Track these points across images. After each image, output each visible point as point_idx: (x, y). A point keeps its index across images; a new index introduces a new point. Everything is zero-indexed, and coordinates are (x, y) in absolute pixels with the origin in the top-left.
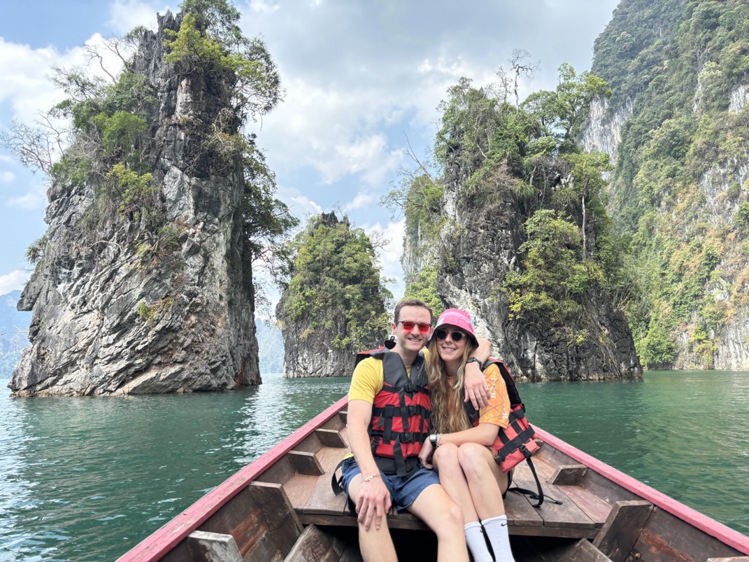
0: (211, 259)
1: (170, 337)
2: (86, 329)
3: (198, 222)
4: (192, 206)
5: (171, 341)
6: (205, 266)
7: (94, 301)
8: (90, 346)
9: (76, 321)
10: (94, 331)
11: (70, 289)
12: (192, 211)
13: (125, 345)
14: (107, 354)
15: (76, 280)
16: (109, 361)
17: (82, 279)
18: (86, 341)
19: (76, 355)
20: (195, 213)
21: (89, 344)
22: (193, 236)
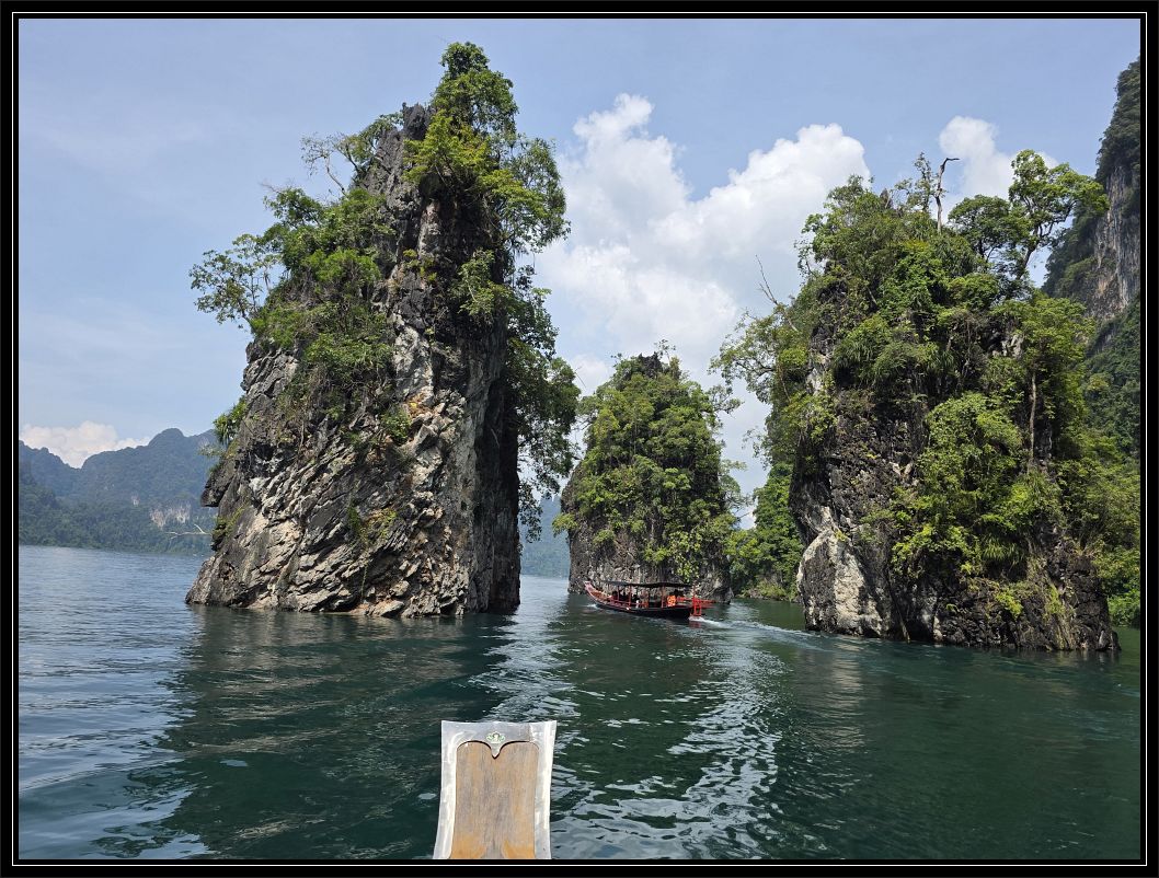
0: (452, 454)
1: (389, 561)
2: (282, 543)
3: (438, 403)
4: (430, 381)
5: (390, 567)
6: (443, 464)
7: (293, 506)
8: (285, 567)
9: (271, 531)
10: (292, 546)
11: (265, 486)
12: (431, 388)
13: (329, 569)
14: (305, 579)
15: (273, 475)
16: (306, 591)
17: (281, 474)
18: (280, 559)
19: (267, 577)
20: (435, 391)
21: (283, 563)
22: (429, 421)
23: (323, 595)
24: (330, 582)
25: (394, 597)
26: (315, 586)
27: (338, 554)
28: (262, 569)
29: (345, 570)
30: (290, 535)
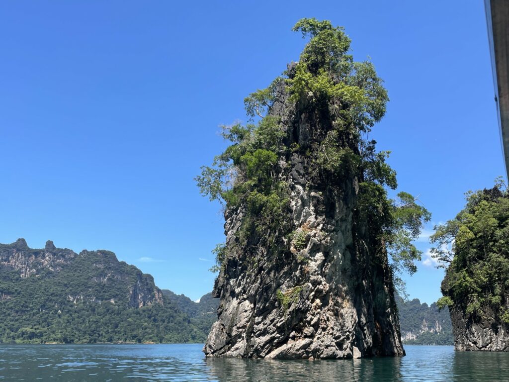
3: (318, 225)
4: (313, 213)
5: (301, 320)
6: (326, 259)
7: (249, 290)
8: (249, 323)
9: (240, 305)
10: (251, 312)
11: (236, 282)
12: (313, 216)
13: (269, 322)
14: (258, 329)
15: (239, 276)
16: (259, 336)
17: (242, 275)
18: (246, 319)
19: (240, 330)
20: (316, 218)
21: (247, 322)
22: (315, 236)
23: (267, 337)
24: (270, 329)
25: (306, 336)
26: (264, 333)
27: (273, 314)
28: (238, 325)
29: (277, 322)
30: (249, 306)
